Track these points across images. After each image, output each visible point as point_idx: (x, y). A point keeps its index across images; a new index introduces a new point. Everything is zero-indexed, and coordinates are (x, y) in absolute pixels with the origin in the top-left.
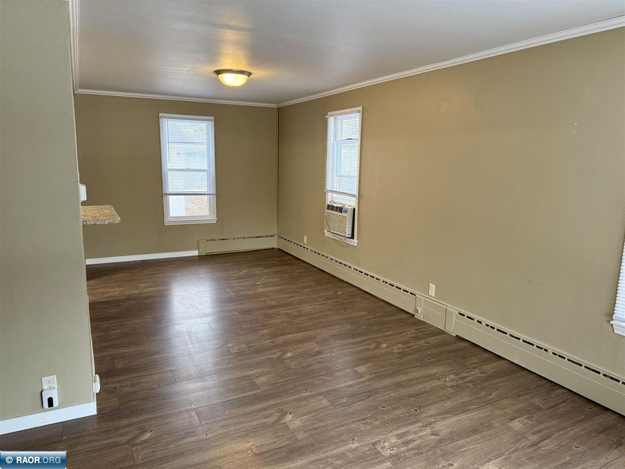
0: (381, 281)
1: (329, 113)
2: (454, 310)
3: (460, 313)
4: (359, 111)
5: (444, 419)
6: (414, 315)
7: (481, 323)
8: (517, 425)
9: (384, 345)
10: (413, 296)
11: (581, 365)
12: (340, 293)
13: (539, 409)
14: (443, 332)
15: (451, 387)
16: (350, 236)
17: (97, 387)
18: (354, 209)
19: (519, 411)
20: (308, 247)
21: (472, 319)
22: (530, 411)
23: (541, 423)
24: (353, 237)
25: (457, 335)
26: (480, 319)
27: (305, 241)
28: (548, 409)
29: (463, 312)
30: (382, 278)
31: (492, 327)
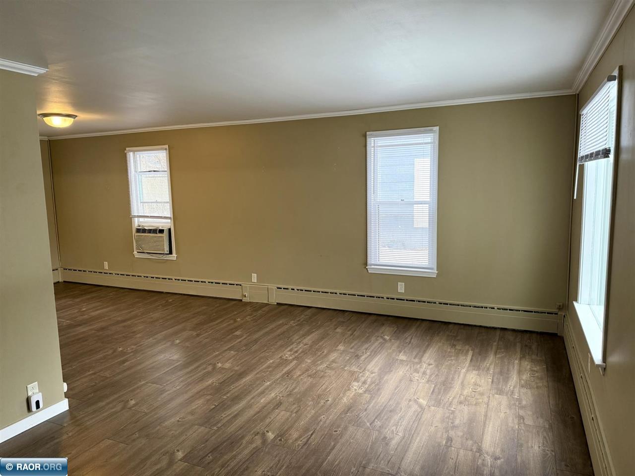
0: (207, 282)
1: (127, 149)
2: (273, 287)
3: (278, 288)
4: (166, 149)
5: (305, 338)
6: (242, 300)
7: (293, 289)
8: (338, 330)
9: (239, 319)
10: (239, 286)
11: (355, 295)
12: (171, 300)
13: (344, 322)
14: (267, 305)
15: (296, 325)
16: (168, 253)
17: (65, 387)
18: (170, 230)
19: (335, 325)
20: (111, 272)
21: (287, 289)
22: (341, 324)
23: (348, 327)
24: (171, 252)
25: (277, 303)
26: (293, 287)
27: (106, 267)
28: (347, 321)
29: (280, 286)
30: (207, 281)
31: (301, 290)
